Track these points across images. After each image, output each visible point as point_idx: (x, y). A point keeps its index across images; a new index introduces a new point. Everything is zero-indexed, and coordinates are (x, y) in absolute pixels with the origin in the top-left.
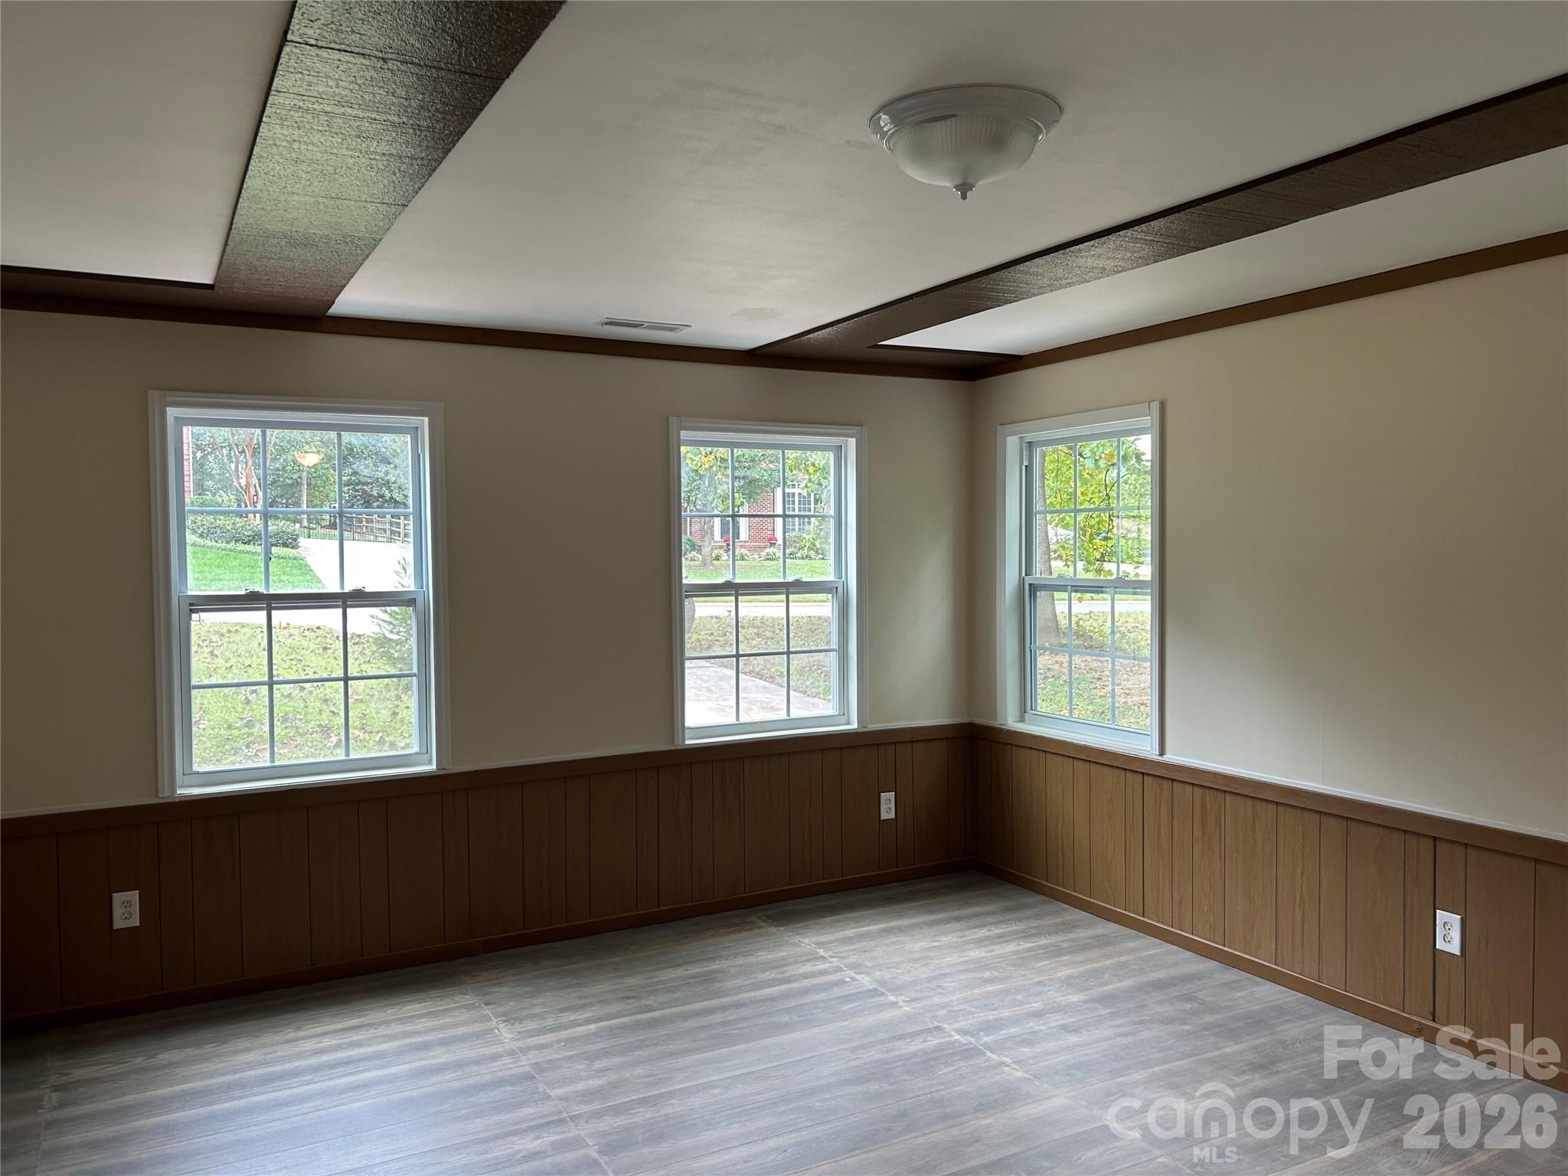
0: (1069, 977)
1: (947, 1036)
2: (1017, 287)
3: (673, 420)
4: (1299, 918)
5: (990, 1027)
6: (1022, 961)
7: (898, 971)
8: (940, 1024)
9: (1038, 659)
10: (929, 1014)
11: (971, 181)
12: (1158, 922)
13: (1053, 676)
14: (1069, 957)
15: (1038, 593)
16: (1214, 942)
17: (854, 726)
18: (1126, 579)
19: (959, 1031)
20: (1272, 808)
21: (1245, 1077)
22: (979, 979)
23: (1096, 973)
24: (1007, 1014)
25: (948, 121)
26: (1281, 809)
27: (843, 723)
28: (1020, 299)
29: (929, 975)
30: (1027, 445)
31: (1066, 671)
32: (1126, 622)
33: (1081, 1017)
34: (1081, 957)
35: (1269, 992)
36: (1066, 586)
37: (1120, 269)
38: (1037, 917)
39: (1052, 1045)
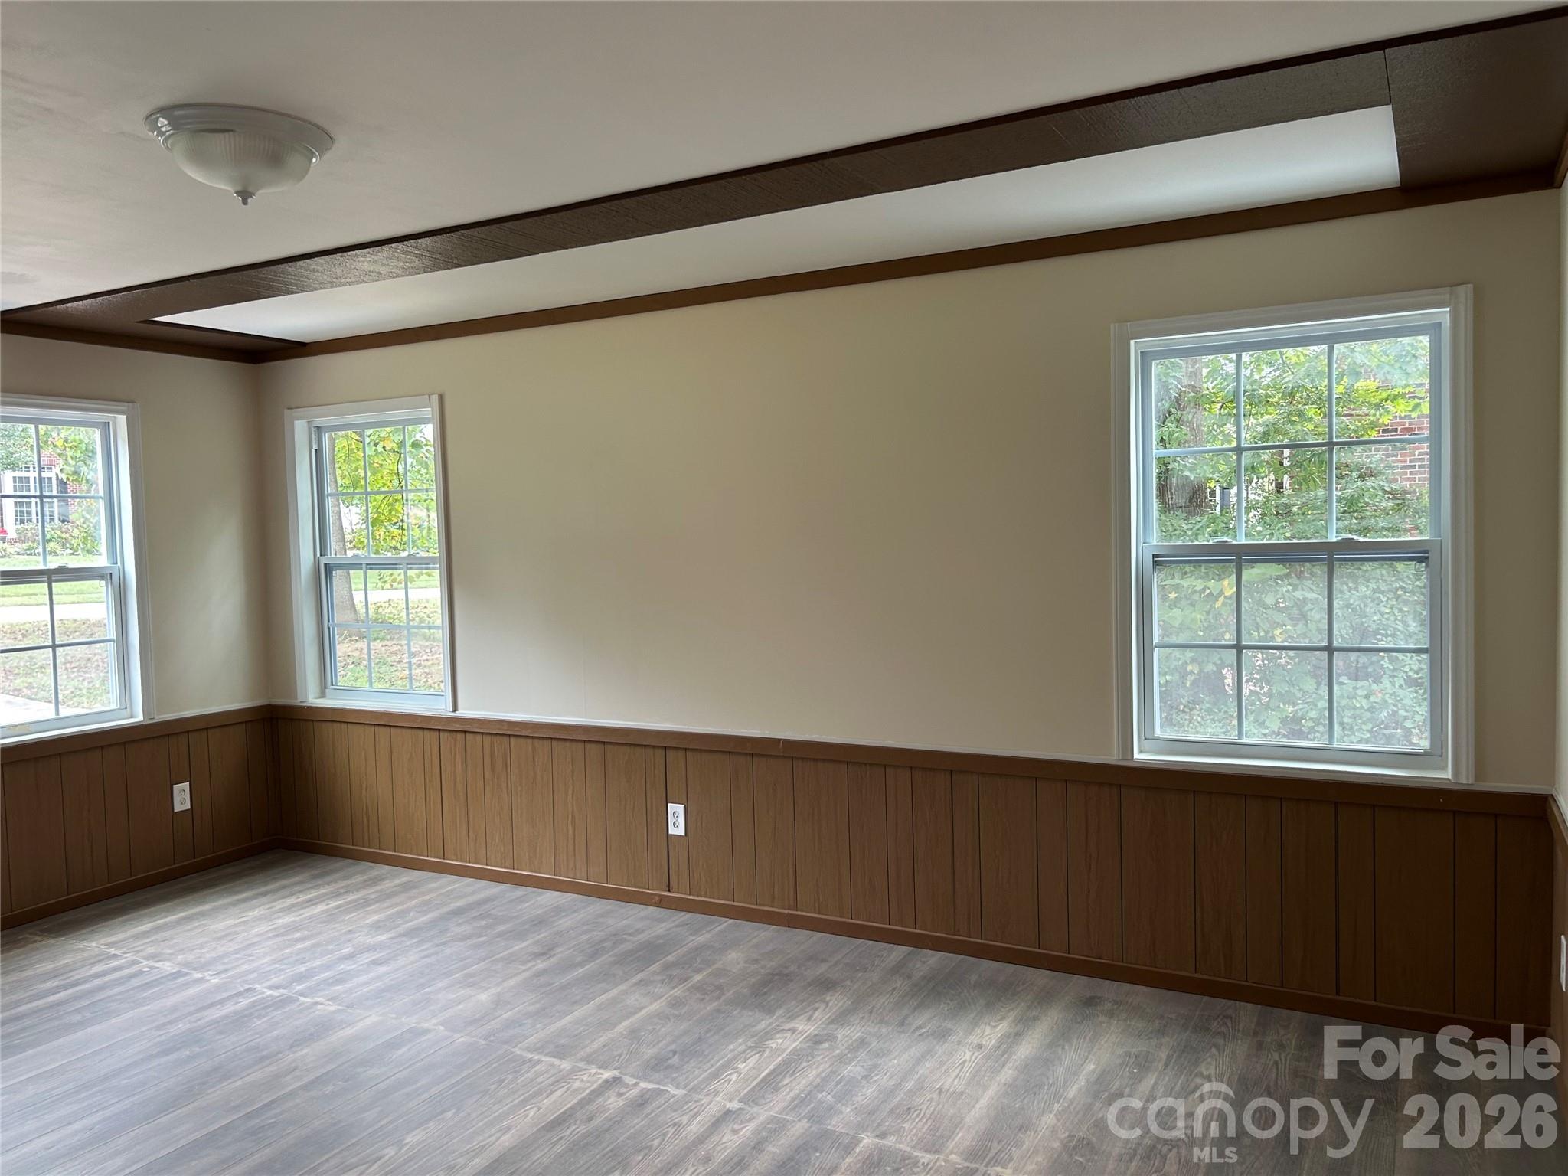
0: (378, 921)
1: (260, 994)
2: (299, 280)
4: (571, 832)
5: (300, 978)
6: (331, 917)
7: (203, 951)
8: (251, 986)
9: (338, 647)
10: (239, 980)
11: (250, 189)
12: (457, 861)
13: (353, 663)
14: (377, 905)
15: (334, 572)
16: (505, 868)
17: (139, 718)
18: (417, 555)
19: (270, 988)
20: (547, 743)
21: (530, 965)
22: (288, 940)
23: (401, 914)
24: (318, 963)
25: (227, 134)
26: (555, 743)
27: (126, 717)
28: (302, 291)
29: (236, 948)
30: (316, 429)
31: (366, 657)
32: (426, 607)
33: (388, 951)
34: (388, 903)
35: (549, 898)
36: (361, 564)
37: (395, 275)
38: (344, 878)
39: (363, 978)
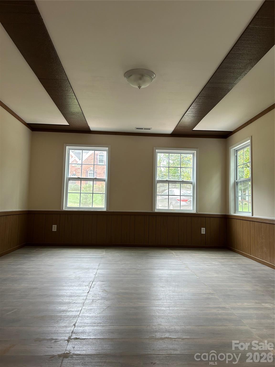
3: (154, 148)
12: (253, 256)
15: (238, 184)
16: (261, 259)
17: (195, 212)
30: (236, 151)
